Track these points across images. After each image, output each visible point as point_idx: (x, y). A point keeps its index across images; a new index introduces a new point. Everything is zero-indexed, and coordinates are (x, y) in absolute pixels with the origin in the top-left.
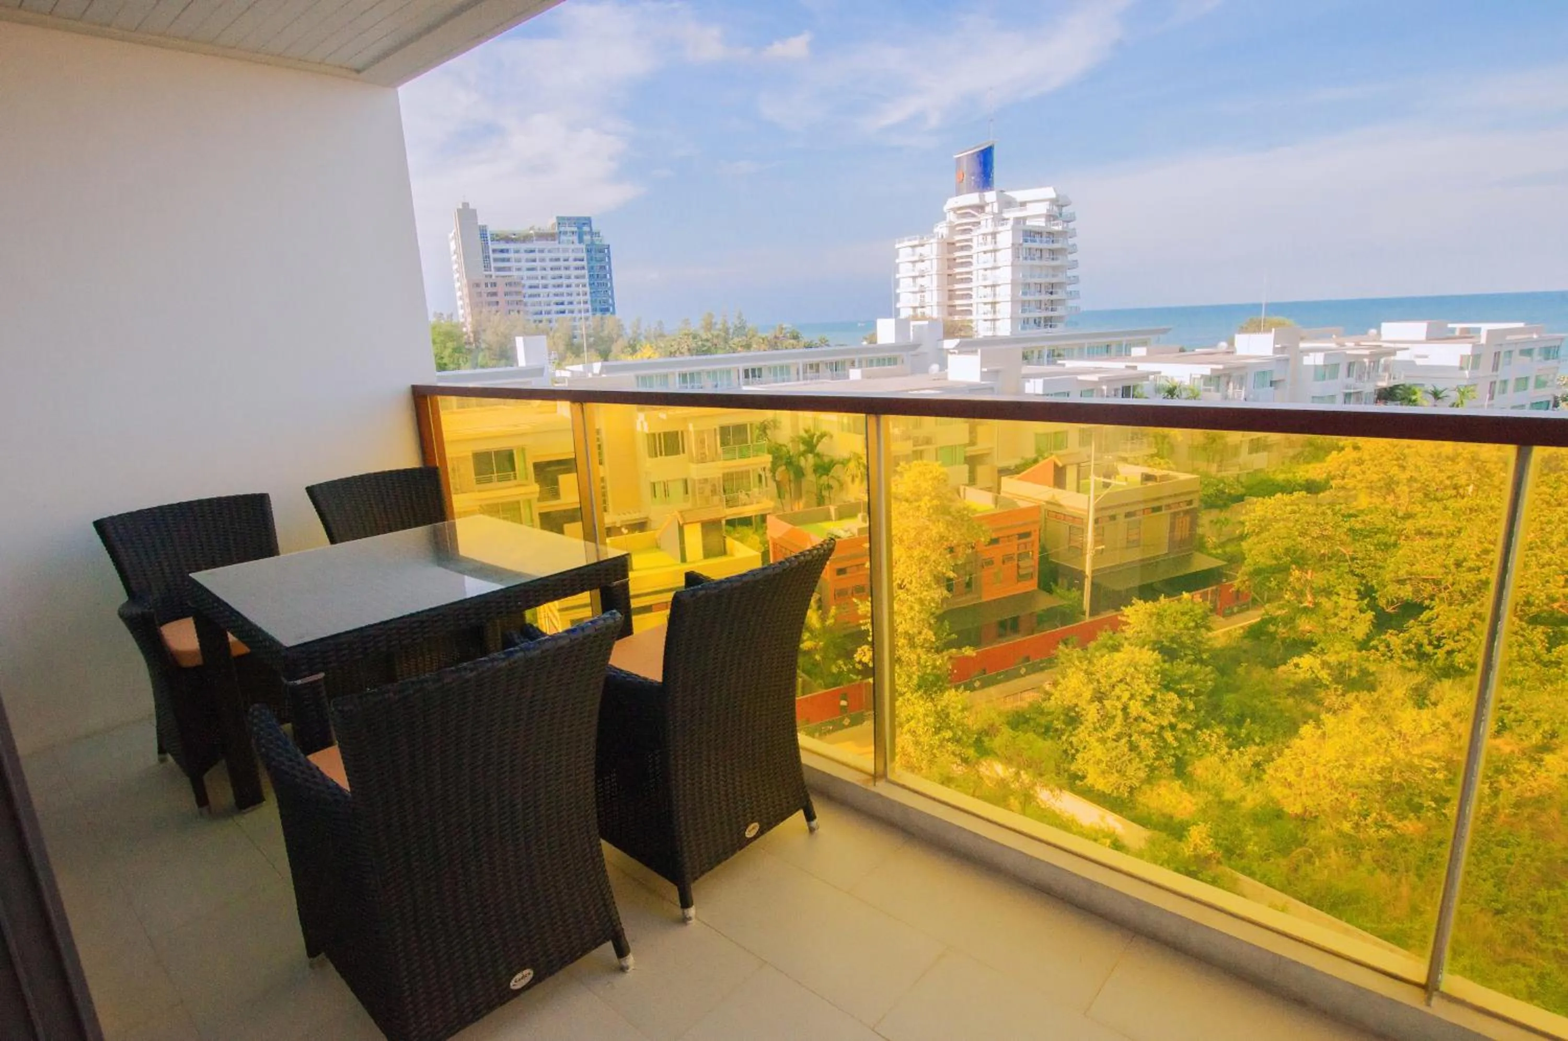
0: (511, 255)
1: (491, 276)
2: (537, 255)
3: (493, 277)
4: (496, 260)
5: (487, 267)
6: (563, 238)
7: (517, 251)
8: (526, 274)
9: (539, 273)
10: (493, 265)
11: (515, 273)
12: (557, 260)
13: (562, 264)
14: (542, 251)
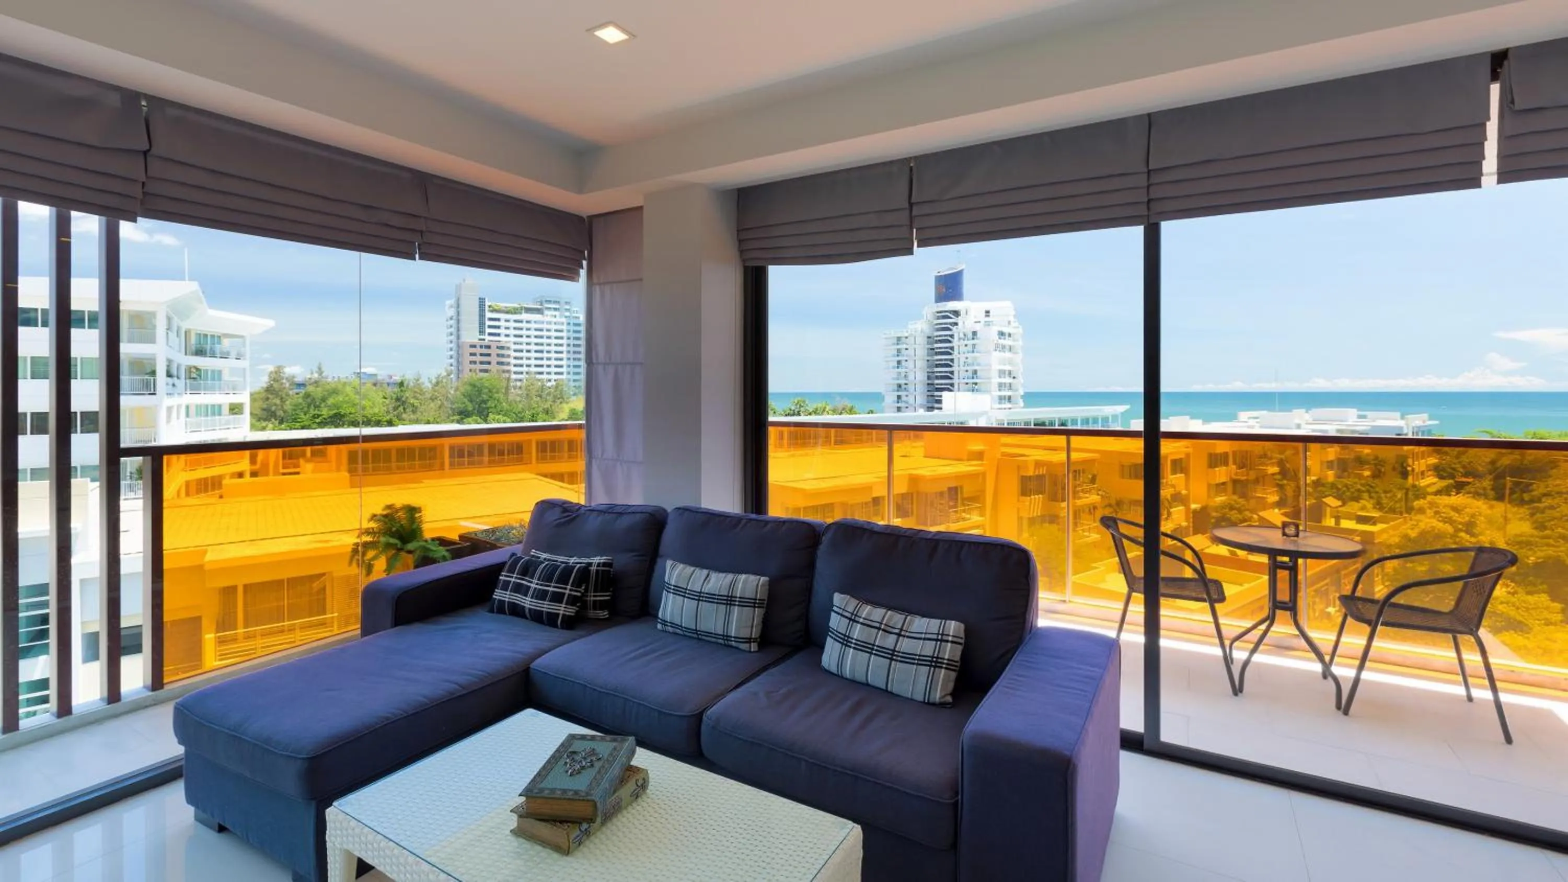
0: (502, 323)
1: (484, 340)
2: (524, 325)
3: (486, 341)
4: (490, 327)
5: (482, 332)
6: (546, 312)
7: (507, 321)
8: (513, 339)
9: (524, 340)
10: (488, 330)
11: (502, 338)
12: (541, 330)
13: (545, 333)
14: (528, 322)
